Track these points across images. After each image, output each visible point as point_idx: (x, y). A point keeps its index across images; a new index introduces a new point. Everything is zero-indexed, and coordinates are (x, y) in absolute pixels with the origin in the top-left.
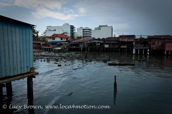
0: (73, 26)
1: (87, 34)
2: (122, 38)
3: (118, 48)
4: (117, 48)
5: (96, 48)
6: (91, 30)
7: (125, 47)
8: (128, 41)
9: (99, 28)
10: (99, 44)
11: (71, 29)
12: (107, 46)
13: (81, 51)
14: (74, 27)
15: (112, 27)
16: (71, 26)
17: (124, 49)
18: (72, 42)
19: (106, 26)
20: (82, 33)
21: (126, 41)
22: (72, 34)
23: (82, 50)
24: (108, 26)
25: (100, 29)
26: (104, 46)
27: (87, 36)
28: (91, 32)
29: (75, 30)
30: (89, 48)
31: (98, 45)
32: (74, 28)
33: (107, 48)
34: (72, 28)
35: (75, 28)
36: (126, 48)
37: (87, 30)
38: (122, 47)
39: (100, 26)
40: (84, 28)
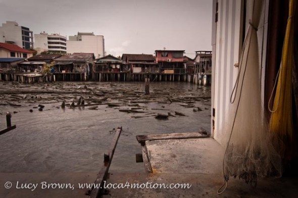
0: (28, 29)
1: (58, 47)
2: (162, 56)
3: (158, 75)
4: (158, 73)
5: (116, 75)
6: (65, 40)
7: (172, 72)
8: (173, 61)
9: (79, 37)
10: (118, 67)
11: (24, 36)
12: (137, 70)
13: (83, 80)
14: (30, 30)
15: (103, 36)
16: (23, 28)
17: (168, 75)
18: (57, 61)
19: (91, 34)
20: (48, 45)
21: (170, 61)
22: (27, 45)
23: (85, 78)
24: (94, 34)
25: (80, 40)
26: (132, 71)
27: (59, 52)
28: (65, 44)
29: (32, 38)
30: (100, 75)
31: (116, 68)
32: (30, 34)
33: (137, 75)
34: (26, 32)
35: (32, 33)
36: (172, 75)
37: (58, 39)
38: (166, 72)
39: (80, 34)
40: (49, 34)
